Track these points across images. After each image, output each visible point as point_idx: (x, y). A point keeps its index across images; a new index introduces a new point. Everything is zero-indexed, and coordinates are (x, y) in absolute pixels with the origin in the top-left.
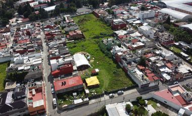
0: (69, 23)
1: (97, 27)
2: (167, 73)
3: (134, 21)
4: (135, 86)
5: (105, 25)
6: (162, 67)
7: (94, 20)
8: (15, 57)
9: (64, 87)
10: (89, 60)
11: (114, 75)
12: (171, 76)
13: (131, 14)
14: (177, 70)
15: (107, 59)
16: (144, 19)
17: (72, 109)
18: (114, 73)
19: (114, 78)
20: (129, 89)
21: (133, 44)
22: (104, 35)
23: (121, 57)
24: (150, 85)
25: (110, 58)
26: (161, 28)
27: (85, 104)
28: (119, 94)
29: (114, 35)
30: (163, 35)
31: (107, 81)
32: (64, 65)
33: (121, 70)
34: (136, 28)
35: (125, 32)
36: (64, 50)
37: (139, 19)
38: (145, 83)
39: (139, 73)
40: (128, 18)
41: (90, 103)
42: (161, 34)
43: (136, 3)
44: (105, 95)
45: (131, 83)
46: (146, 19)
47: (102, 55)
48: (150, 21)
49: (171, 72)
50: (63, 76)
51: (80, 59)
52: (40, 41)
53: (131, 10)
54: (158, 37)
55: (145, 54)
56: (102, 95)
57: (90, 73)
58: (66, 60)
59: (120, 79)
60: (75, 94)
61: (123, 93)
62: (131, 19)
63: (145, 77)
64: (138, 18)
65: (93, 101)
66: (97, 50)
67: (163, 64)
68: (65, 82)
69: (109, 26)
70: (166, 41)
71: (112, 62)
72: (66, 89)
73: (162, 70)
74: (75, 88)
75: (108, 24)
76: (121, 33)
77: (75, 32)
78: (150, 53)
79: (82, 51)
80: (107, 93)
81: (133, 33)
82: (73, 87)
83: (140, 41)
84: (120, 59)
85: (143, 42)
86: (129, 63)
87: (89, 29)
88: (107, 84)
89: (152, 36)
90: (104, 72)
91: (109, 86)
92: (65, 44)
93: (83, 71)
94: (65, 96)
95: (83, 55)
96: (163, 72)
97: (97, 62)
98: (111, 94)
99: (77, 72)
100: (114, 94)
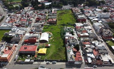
0: (54, 13)
1: (68, 19)
2: (91, 58)
3: (93, 18)
4: (66, 60)
5: (74, 18)
6: (89, 53)
7: (69, 14)
8: (14, 28)
9: (25, 50)
10: (49, 38)
12: (92, 61)
13: (94, 14)
14: (100, 57)
15: (61, 39)
16: (100, 18)
17: (22, 64)
18: (59, 49)
19: (57, 52)
20: (61, 61)
21: (82, 33)
22: (68, 24)
24: (76, 63)
25: (62, 39)
26: (106, 26)
27: (30, 63)
28: (53, 63)
29: (74, 25)
31: (52, 53)
33: (64, 48)
34: (92, 23)
35: (82, 25)
36: (39, 29)
38: (71, 60)
39: (72, 53)
40: (91, 16)
41: (34, 64)
42: (104, 30)
43: (103, 7)
44: (45, 61)
45: (65, 58)
46: (102, 18)
47: (59, 36)
48: (104, 20)
49: (94, 58)
50: (29, 44)
51: (45, 36)
52: (31, 21)
53: (96, 11)
54: (102, 32)
55: (84, 42)
56: (43, 61)
57: (45, 46)
58: (34, 35)
59: (60, 54)
60: (29, 56)
61: (56, 63)
63: (74, 57)
64: (97, 17)
65: (36, 63)
66: (58, 33)
67: (91, 51)
68: (26, 48)
70: (106, 36)
71: (62, 42)
72: (25, 52)
73: (88, 55)
74: (30, 52)
75: (75, 18)
76: (79, 25)
77: (52, 19)
78: (89, 41)
79: (50, 31)
80: (46, 61)
81: (87, 26)
82: (29, 52)
83: (87, 32)
84: (67, 41)
85: (89, 34)
86: (70, 45)
87: (63, 19)
88: (50, 55)
89: (98, 31)
90: (54, 47)
91: (51, 56)
92: (42, 25)
93: (43, 44)
94: (23, 56)
95: (48, 34)
96: (89, 57)
97: (53, 40)
98: (48, 62)
99: (38, 43)
100: (50, 62)
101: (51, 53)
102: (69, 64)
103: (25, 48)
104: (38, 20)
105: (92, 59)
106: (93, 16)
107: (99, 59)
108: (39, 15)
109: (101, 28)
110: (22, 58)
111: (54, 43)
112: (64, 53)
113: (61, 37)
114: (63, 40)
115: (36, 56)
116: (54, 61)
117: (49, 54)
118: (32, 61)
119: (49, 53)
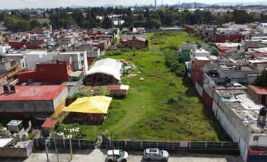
10: (125, 73)
15: (171, 77)
18: (171, 101)
19: (161, 113)
21: (252, 59)
23: (205, 69)
25: (178, 75)
33: (196, 99)
40: (253, 34)
45: (212, 134)
47: (163, 68)
56: (86, 148)
60: (15, 123)
66: (158, 62)
68: (13, 88)
71: (178, 82)
75: (206, 39)
81: (256, 48)
87: (167, 42)
90: (144, 96)
97: (142, 79)
98: (117, 152)
99: (74, 83)
100: (126, 155)
103: (5, 88)
111: (143, 87)
113: (172, 71)
114: (181, 78)
115: (49, 123)
119: (121, 117)
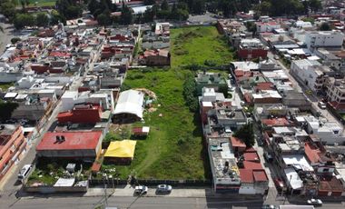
0: (160, 35)
1: (209, 51)
2: (297, 171)
3: (290, 49)
4: (206, 181)
5: (226, 50)
6: (292, 153)
7: (211, 37)
8: (25, 76)
9: (58, 147)
10: (146, 107)
11: (176, 147)
12: (305, 182)
13: (291, 35)
14: (331, 170)
15: (186, 112)
16: (314, 48)
17: (46, 195)
18: (180, 143)
20: (189, 184)
21: (257, 92)
22: (209, 66)
23: (209, 113)
24: (242, 190)
25: (191, 111)
27: (75, 192)
28: (159, 192)
29: (230, 69)
30: (336, 84)
31: (154, 155)
32: (86, 104)
33: (199, 139)
34: (287, 63)
35: (254, 66)
36: (110, 80)
37: (304, 47)
38: (227, 180)
39: (227, 154)
40: (281, 41)
41: (87, 194)
42: (333, 80)
43: (316, 17)
44: (129, 186)
45: (202, 173)
46: (318, 47)
47: (180, 101)
48: (326, 52)
49: (309, 172)
51: (132, 102)
52: (84, 58)
53: (295, 26)
54: (325, 88)
55: (269, 117)
56: (122, 184)
57: (131, 132)
58: (93, 96)
59: (185, 159)
60: (71, 166)
61: (169, 192)
62: (285, 43)
63: (236, 170)
64: (301, 43)
65: (97, 191)
66: (177, 91)
67: (297, 148)
68: (63, 138)
69: (231, 51)
70: (341, 98)
71: (190, 119)
72: (59, 151)
73: (288, 161)
74: (76, 154)
75: (232, 48)
76: (244, 66)
77: (156, 51)
78: (284, 116)
79: (147, 87)
80: (134, 183)
81: (272, 70)
82: (72, 151)
83: (275, 88)
84: (206, 116)
85: (281, 92)
86: (219, 129)
87: (191, 51)
88: (149, 165)
89: (312, 83)
90: (161, 135)
91: (152, 167)
92: (122, 69)
93: (123, 126)
94: (50, 166)
95: (142, 95)
96: (291, 167)
97: (161, 115)
98: (141, 187)
99: (105, 125)
100: (147, 189)
101: (152, 158)
102: (219, 195)
103: (58, 138)
104: (108, 54)
105: (302, 174)
106: (288, 43)
107: (327, 176)
108: (112, 39)
109: (320, 73)
110: (47, 174)
111: (161, 125)
112: (199, 157)
113: (187, 105)
114: (193, 114)
116: (162, 183)
117: (145, 161)
118: (80, 184)
119: (144, 158)
